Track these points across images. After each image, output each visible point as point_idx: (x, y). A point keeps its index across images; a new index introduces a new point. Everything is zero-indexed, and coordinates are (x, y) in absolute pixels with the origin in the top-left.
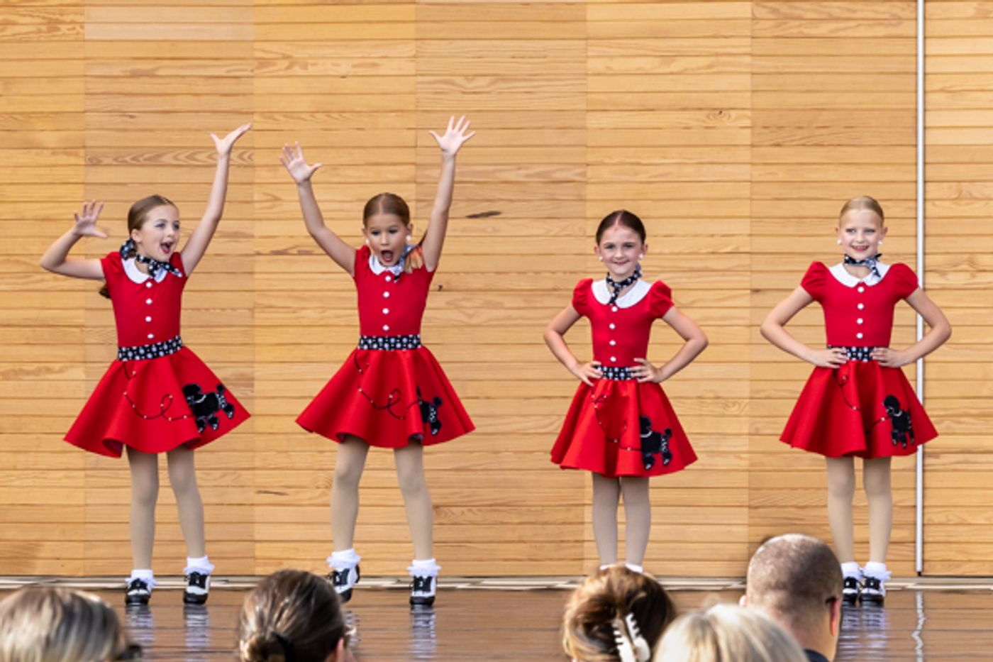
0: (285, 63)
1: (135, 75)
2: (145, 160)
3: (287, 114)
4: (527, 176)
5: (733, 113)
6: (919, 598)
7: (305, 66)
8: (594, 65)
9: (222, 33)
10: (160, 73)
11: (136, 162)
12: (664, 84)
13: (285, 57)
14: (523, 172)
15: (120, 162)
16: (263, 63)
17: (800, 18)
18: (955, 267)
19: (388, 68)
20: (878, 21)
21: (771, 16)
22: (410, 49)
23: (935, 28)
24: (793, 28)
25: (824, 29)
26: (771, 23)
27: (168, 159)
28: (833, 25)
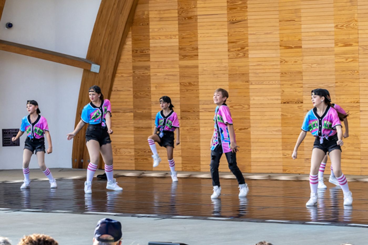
0: (284, 62)
1: (258, 65)
2: (261, 83)
4: (324, 86)
5: (356, 71)
9: (274, 55)
10: (263, 64)
12: (346, 65)
13: (284, 60)
14: (323, 85)
21: (362, 49)
22: (301, 58)
26: (362, 51)
27: (264, 83)
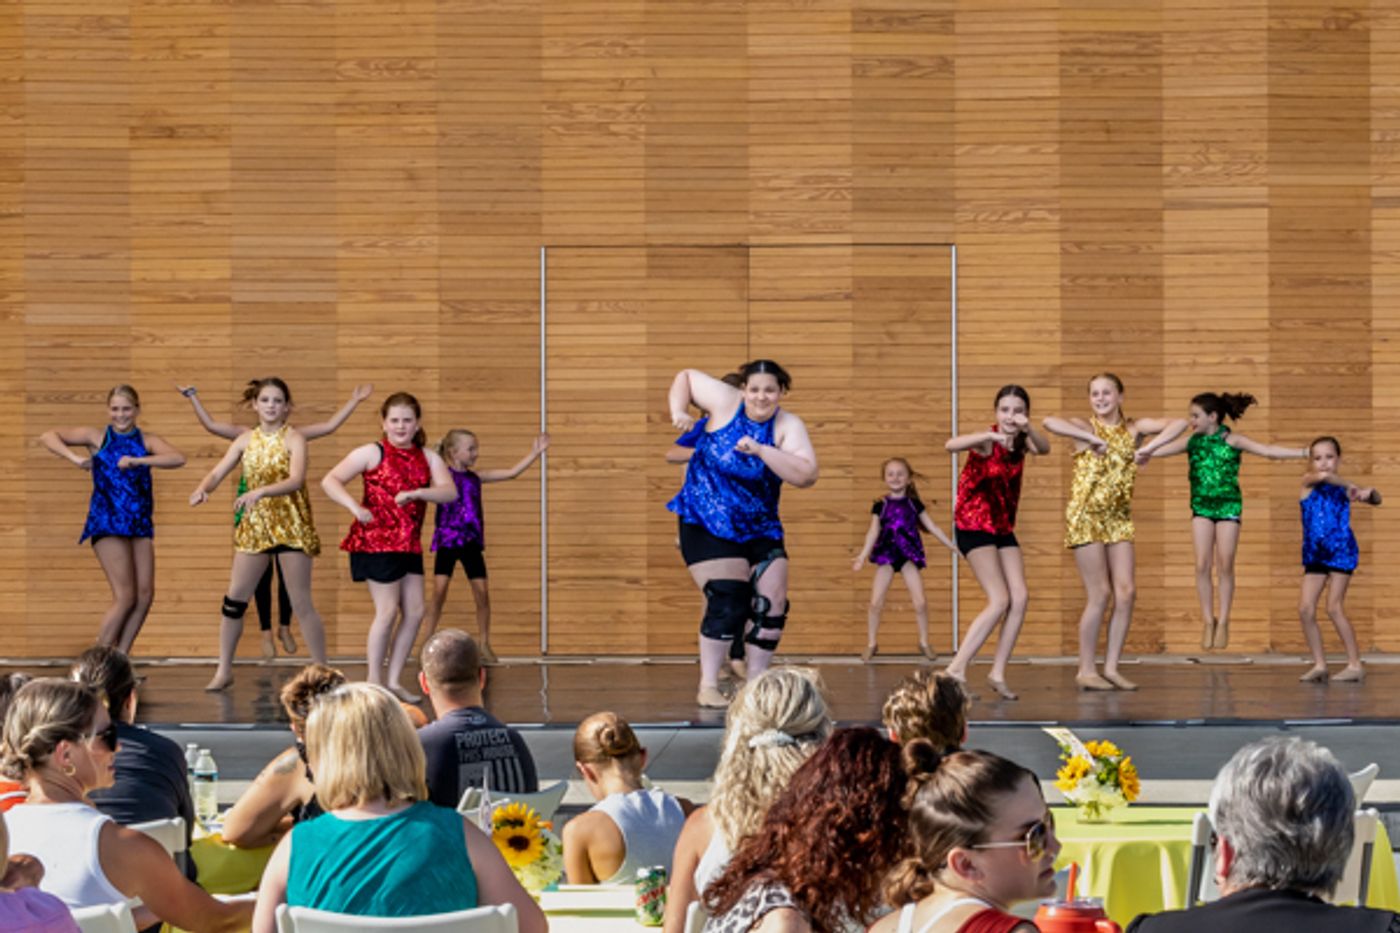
0: (149, 339)
1: (56, 346)
2: (63, 399)
3: (152, 371)
5: (429, 371)
6: (544, 670)
7: (162, 341)
8: (342, 340)
9: (111, 320)
10: (72, 344)
11: (58, 401)
12: (385, 352)
13: (151, 335)
15: (47, 400)
16: (137, 339)
17: (468, 312)
18: (564, 465)
19: (214, 342)
20: (516, 314)
21: (451, 310)
22: (228, 330)
23: (553, 318)
24: (464, 318)
25: (484, 318)
26: (451, 315)
27: (77, 398)
28: (490, 316)
